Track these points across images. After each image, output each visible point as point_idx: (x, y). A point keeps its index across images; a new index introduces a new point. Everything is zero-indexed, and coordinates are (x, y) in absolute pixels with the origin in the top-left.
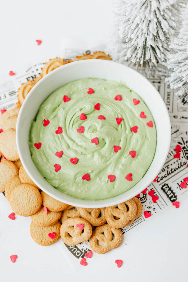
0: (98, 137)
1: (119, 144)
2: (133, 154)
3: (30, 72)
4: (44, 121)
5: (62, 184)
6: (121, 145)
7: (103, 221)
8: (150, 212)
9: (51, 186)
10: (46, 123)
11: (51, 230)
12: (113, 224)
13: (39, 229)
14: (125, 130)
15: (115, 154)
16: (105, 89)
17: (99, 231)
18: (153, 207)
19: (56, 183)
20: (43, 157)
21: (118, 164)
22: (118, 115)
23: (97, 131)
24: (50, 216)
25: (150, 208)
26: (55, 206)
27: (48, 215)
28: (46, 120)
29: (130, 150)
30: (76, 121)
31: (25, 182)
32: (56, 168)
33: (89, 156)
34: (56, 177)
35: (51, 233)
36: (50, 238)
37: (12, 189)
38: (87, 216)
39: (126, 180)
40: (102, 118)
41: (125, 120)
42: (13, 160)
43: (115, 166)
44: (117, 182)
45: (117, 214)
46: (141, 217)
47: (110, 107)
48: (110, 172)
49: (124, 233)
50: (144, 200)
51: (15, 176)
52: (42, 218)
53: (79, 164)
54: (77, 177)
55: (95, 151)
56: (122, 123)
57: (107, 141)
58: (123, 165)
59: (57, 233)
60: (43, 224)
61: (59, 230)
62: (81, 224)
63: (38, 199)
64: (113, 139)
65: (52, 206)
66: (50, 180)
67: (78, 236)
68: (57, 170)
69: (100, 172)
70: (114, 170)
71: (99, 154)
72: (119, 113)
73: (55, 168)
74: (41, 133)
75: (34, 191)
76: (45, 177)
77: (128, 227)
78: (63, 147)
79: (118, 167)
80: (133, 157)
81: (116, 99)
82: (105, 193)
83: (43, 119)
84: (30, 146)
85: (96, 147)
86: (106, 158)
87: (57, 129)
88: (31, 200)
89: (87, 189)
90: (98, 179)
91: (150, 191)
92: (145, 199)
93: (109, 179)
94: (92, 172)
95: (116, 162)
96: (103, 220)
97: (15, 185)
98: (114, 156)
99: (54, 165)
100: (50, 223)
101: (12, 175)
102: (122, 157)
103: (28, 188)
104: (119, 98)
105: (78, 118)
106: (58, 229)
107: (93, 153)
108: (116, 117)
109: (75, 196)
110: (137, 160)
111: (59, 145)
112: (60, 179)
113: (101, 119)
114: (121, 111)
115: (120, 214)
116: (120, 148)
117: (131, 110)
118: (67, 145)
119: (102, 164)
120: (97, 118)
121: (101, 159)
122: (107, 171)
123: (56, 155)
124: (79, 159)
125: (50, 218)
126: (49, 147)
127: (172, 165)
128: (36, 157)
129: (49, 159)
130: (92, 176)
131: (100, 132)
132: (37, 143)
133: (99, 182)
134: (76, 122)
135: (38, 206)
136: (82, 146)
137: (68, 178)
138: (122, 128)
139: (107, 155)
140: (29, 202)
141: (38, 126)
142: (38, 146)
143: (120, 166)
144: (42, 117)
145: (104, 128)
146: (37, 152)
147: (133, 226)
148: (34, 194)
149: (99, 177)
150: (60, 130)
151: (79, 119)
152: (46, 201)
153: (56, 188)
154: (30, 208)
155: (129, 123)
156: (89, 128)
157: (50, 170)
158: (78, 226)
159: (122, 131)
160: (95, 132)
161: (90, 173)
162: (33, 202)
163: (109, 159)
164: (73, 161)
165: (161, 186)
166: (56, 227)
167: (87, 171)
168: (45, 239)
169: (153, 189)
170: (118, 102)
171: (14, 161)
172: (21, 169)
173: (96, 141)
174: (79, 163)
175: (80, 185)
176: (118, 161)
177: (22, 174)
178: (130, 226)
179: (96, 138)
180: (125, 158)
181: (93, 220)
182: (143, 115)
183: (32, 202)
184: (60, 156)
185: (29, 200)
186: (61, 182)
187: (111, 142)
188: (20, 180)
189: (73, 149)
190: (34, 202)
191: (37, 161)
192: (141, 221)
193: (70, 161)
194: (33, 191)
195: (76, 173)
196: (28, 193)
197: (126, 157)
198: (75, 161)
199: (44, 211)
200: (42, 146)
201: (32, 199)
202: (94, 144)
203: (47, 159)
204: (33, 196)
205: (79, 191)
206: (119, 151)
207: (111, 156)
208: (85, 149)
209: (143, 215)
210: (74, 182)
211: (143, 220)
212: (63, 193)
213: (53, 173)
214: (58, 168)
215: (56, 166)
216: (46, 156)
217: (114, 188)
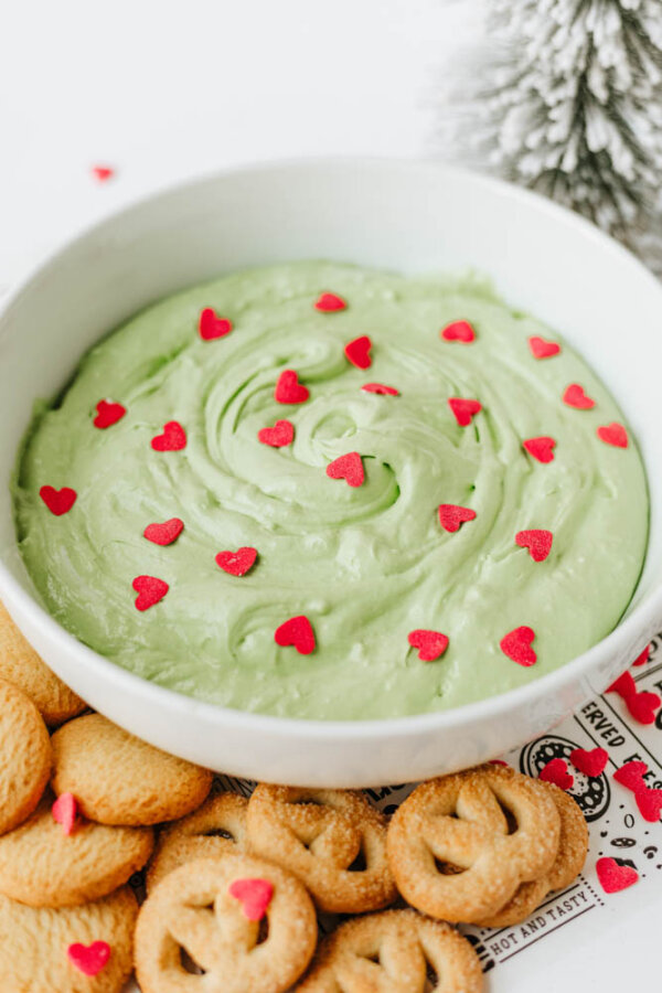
0: (362, 453)
1: (467, 499)
2: (538, 545)
4: (102, 404)
5: (168, 669)
6: (477, 505)
7: (376, 888)
8: (630, 863)
10: (109, 415)
11: (87, 927)
12: (434, 890)
13: (17, 921)
14: (496, 447)
15: (446, 540)
16: (398, 298)
17: (352, 941)
18: (643, 842)
19: (136, 663)
21: (460, 587)
22: (456, 389)
23: (356, 431)
24: (86, 845)
25: (627, 843)
26: (120, 789)
27: (79, 838)
28: (110, 403)
29: (524, 528)
30: (253, 402)
32: (141, 596)
33: (314, 540)
34: (139, 638)
35: (87, 943)
36: (76, 969)
38: (288, 851)
39: (505, 659)
40: (382, 388)
41: (494, 412)
43: (445, 589)
44: (457, 666)
45: (452, 840)
46: (583, 888)
47: (422, 360)
48: (418, 616)
49: (491, 965)
50: (593, 807)
52: (42, 851)
53: (262, 575)
54: (250, 632)
55: (346, 522)
56: (479, 420)
57: (408, 477)
58: (487, 591)
59: (119, 950)
60: (47, 885)
61: (131, 935)
62: (257, 882)
63: (30, 743)
64: (435, 471)
65: (104, 785)
66: (106, 653)
67: (235, 952)
68: (142, 605)
69: (368, 618)
70: (440, 609)
71: (369, 532)
72: (464, 383)
73: (136, 595)
75: (13, 700)
77: (511, 936)
79: (461, 599)
80: (540, 555)
81: (451, 334)
83: (97, 400)
85: (354, 500)
86: (401, 551)
87: (161, 432)
89: (296, 696)
90: (358, 648)
91: (620, 764)
92: (597, 802)
93: (417, 651)
94: (328, 611)
96: (376, 882)
98: (440, 544)
99: (131, 582)
100: (85, 878)
102: (482, 558)
104: (463, 333)
105: (264, 393)
106: (122, 928)
107: (336, 529)
108: (451, 396)
110: (558, 575)
111: (163, 494)
112: (157, 648)
113: (380, 393)
114: (474, 379)
115: (473, 839)
116: (471, 515)
117: (518, 380)
118: (204, 494)
119: (381, 577)
121: (376, 550)
122: (402, 617)
123: (147, 536)
124: (261, 552)
125: (83, 856)
126: (115, 506)
128: (43, 545)
129: (108, 558)
130: (325, 631)
131: (376, 433)
132: (56, 486)
133: (364, 664)
134: (258, 410)
135: (26, 783)
136: (278, 496)
138: (478, 439)
139: (405, 539)
142: (60, 501)
143: (473, 594)
144: (94, 391)
145: (389, 421)
146: (49, 527)
147: (541, 931)
148: (15, 715)
149: (362, 642)
150: (174, 435)
151: (272, 401)
152: (74, 767)
155: (511, 422)
156: (319, 426)
157: (109, 606)
158: (239, 891)
159: (480, 450)
160: (346, 435)
161: (315, 614)
163: (418, 559)
164: (233, 561)
166: (116, 918)
168: (49, 978)
169: (636, 756)
170: (459, 347)
173: (351, 469)
174: (260, 573)
175: (259, 676)
176: (460, 567)
178: (525, 933)
179: (356, 454)
180: (498, 559)
181: (325, 871)
182: (577, 397)
184: (166, 538)
186: (165, 660)
187: (426, 483)
189: (236, 513)
190: (9, 756)
191: (50, 565)
192: (584, 905)
193: (214, 564)
194: (8, 699)
195: (242, 608)
197: (503, 556)
198: (241, 563)
199: (56, 822)
200: (78, 504)
202: (343, 483)
203: (100, 559)
204: (7, 723)
206: (467, 526)
207: (425, 547)
208: (297, 508)
209: (593, 880)
210: (231, 658)
211: (591, 900)
213: (121, 618)
214: (150, 592)
215: (140, 584)
216: (92, 548)
217: (440, 695)
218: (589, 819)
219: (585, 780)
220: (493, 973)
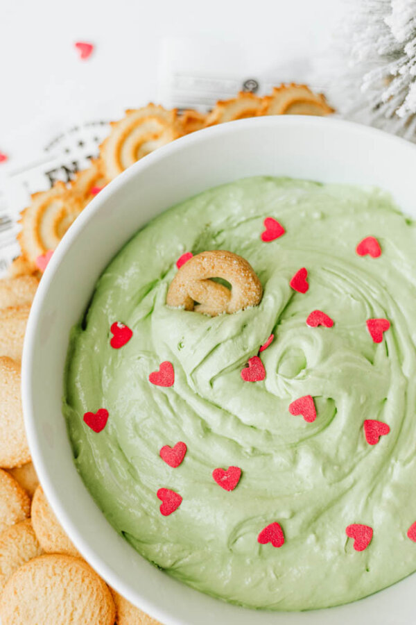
0: (313, 395)
1: (381, 413)
3: (57, 150)
4: (114, 328)
5: (187, 557)
6: (388, 417)
9: (147, 564)
10: (121, 336)
14: (400, 361)
15: (370, 451)
16: (323, 217)
19: (165, 552)
20: (118, 462)
21: (379, 486)
22: (371, 308)
23: (308, 372)
28: (120, 326)
31: (54, 549)
32: (164, 504)
33: (280, 460)
34: (165, 534)
37: (9, 569)
39: (410, 542)
40: (320, 320)
41: (398, 327)
42: (9, 463)
43: (369, 491)
44: (378, 549)
47: (344, 280)
48: (351, 513)
51: (18, 522)
53: (246, 487)
54: (240, 536)
55: (302, 440)
56: (388, 336)
57: (344, 406)
63: (101, 609)
64: (362, 401)
66: (143, 542)
68: (166, 511)
69: (318, 515)
70: (367, 505)
71: (317, 452)
72: (376, 301)
73: (161, 502)
74: (104, 372)
75: (87, 581)
76: (123, 533)
78: (184, 429)
79: (380, 496)
81: (362, 250)
82: (338, 589)
83: (111, 324)
84: (70, 423)
85: (308, 427)
86: (340, 466)
88: (76, 616)
89: (273, 576)
90: (312, 538)
93: (352, 541)
94: (293, 515)
95: (374, 477)
97: (19, 555)
98: (366, 455)
99: (156, 492)
101: (5, 518)
102: (393, 461)
103: (66, 573)
104: (374, 250)
107: (294, 448)
108: (368, 317)
109: (231, 599)
111: (169, 422)
112: (178, 542)
113: (319, 325)
114: (382, 296)
116: (385, 429)
118: (199, 422)
119: (327, 487)
120: (305, 320)
121: (324, 470)
122: (340, 510)
123: (161, 456)
124: (244, 470)
126: (136, 427)
128: (91, 461)
129: (136, 467)
130: (291, 530)
131: (322, 376)
132: (94, 410)
133: (316, 549)
136: (255, 426)
137: (207, 539)
138: (388, 355)
139: (343, 455)
141: (92, 347)
142: (98, 420)
143: (388, 493)
144: (108, 314)
145: (330, 359)
146: (93, 445)
148: (89, 593)
149: (315, 533)
152: (129, 613)
153: (163, 570)
155: (410, 338)
156: (280, 361)
157: (143, 509)
159: (390, 364)
160: (301, 375)
161: (285, 519)
162: (83, 620)
163: (351, 470)
164: (225, 478)
167: (275, 514)
170: (368, 261)
171: (11, 467)
172: (39, 500)
173: (307, 408)
174: (244, 484)
175: (248, 561)
176: (379, 473)
177: (44, 519)
179: (309, 396)
180: (404, 464)
183: (80, 619)
184: (176, 462)
185: (72, 614)
186: (184, 551)
187: (357, 409)
188: (35, 537)
189: (226, 438)
190: (89, 620)
191: (98, 477)
193: (212, 479)
194: (83, 581)
195: (235, 523)
196: (65, 590)
197: (408, 461)
198: (229, 479)
200: (110, 421)
201: (80, 611)
202: (301, 418)
203: (131, 470)
204: (85, 598)
205: (248, 582)
206: (384, 440)
207: (355, 460)
208: (268, 435)
210: (229, 552)
212: (189, 586)
213: (152, 520)
214: (169, 502)
215: (163, 494)
216: (126, 459)
217: (367, 570)
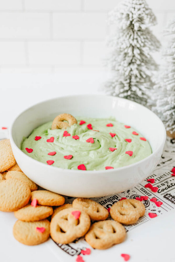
1: (115, 147)
2: (130, 153)
6: (117, 147)
8: (155, 213)
11: (40, 225)
14: (119, 140)
17: (97, 225)
18: (158, 210)
21: (115, 160)
22: (110, 131)
25: (154, 210)
26: (46, 198)
27: (38, 208)
29: (127, 151)
33: (84, 153)
35: (40, 227)
36: (38, 232)
41: (119, 136)
43: (112, 160)
54: (72, 167)
55: (90, 150)
56: (116, 137)
57: (102, 143)
58: (120, 161)
59: (47, 229)
61: (49, 227)
62: (77, 212)
63: (27, 189)
64: (108, 142)
65: (43, 197)
67: (73, 226)
70: (111, 163)
78: (56, 149)
79: (116, 162)
80: (131, 155)
81: (108, 125)
85: (92, 146)
88: (18, 190)
91: (151, 199)
92: (147, 205)
98: (110, 153)
99: (46, 162)
102: (119, 156)
104: (111, 125)
106: (47, 226)
107: (88, 151)
110: (135, 158)
113: (95, 131)
116: (116, 149)
117: (123, 132)
118: (60, 147)
119: (98, 158)
121: (97, 153)
123: (48, 154)
124: (73, 156)
126: (41, 151)
127: (171, 181)
130: (87, 167)
132: (29, 148)
135: (26, 197)
139: (103, 152)
140: (17, 191)
143: (118, 161)
147: (138, 225)
149: (96, 169)
154: (17, 198)
155: (122, 136)
156: (84, 136)
159: (116, 140)
161: (85, 164)
163: (106, 155)
164: (67, 157)
165: (163, 195)
168: (32, 234)
169: (154, 197)
170: (110, 127)
174: (73, 159)
176: (114, 157)
179: (92, 138)
180: (122, 156)
182: (135, 133)
184: (53, 155)
185: (17, 190)
189: (67, 150)
192: (146, 220)
193: (63, 158)
195: (70, 163)
198: (69, 157)
200: (33, 151)
201: (20, 189)
202: (90, 143)
203: (39, 159)
204: (22, 186)
206: (115, 151)
208: (80, 148)
209: (148, 216)
211: (148, 219)
215: (48, 162)
216: (37, 158)
218: (146, 207)
219: (144, 201)
220: (128, 232)
